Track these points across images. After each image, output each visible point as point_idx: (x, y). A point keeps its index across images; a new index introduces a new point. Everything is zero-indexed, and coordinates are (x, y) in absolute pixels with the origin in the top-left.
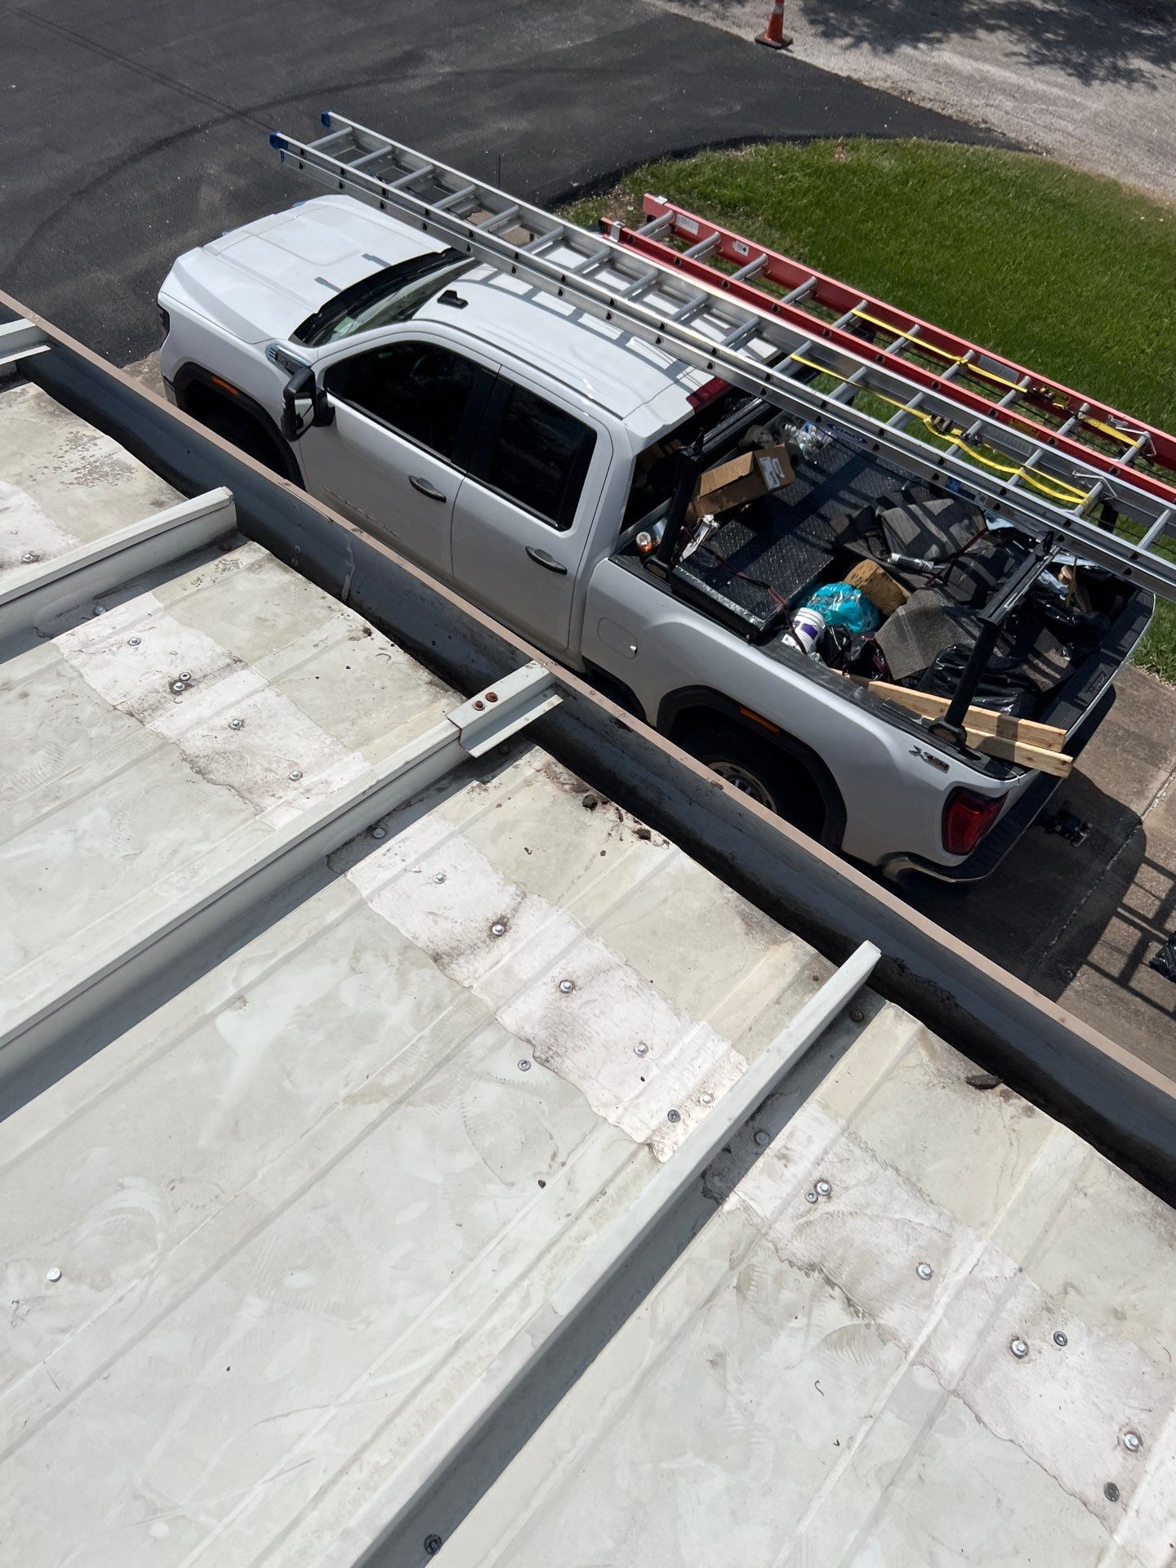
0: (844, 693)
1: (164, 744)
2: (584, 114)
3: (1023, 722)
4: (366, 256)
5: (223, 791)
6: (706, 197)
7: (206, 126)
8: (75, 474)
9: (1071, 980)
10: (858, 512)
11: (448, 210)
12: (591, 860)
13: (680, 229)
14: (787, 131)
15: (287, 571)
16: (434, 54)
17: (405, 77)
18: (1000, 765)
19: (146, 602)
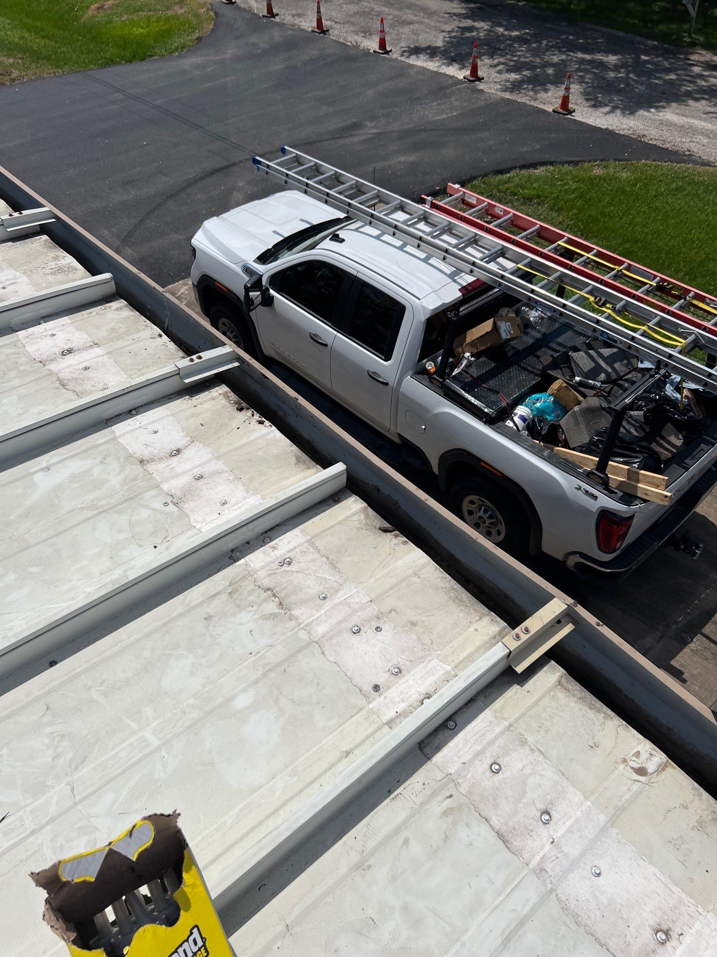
0: (538, 453)
1: (51, 373)
2: (448, 152)
3: (642, 472)
4: (302, 220)
5: (70, 393)
6: (514, 194)
7: (241, 162)
8: (51, 271)
9: (690, 643)
10: (558, 354)
11: (340, 193)
12: (231, 431)
13: (467, 201)
14: (566, 159)
15: (132, 311)
16: (369, 124)
17: (351, 136)
18: (629, 497)
19: (65, 320)
